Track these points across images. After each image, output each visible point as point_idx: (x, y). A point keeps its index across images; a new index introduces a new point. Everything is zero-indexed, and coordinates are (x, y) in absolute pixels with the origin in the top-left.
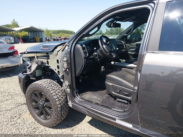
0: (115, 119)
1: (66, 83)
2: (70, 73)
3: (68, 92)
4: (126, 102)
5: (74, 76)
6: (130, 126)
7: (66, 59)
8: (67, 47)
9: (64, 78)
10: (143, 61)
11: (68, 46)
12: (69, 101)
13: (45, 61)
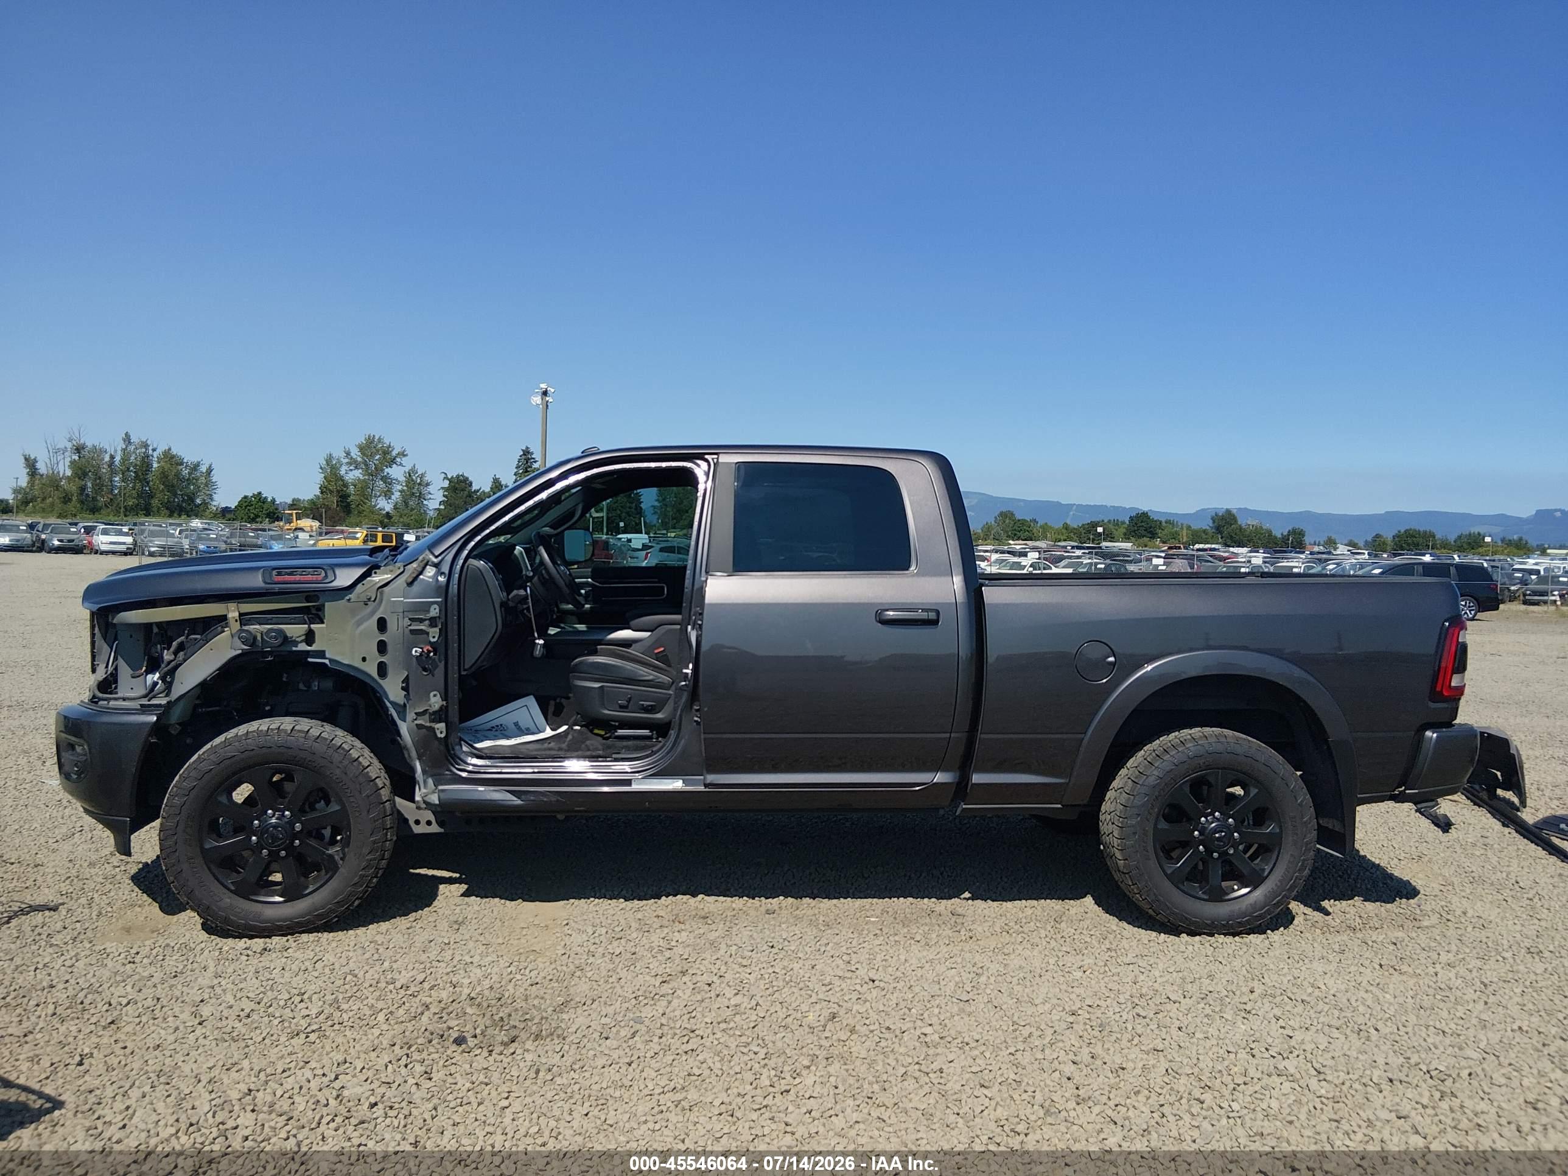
0: (628, 782)
1: (433, 700)
2: (442, 665)
3: (439, 735)
4: (646, 732)
5: (454, 676)
6: (676, 784)
7: (437, 610)
8: (430, 572)
9: (408, 685)
10: (703, 597)
11: (436, 565)
12: (425, 782)
13: (295, 630)
